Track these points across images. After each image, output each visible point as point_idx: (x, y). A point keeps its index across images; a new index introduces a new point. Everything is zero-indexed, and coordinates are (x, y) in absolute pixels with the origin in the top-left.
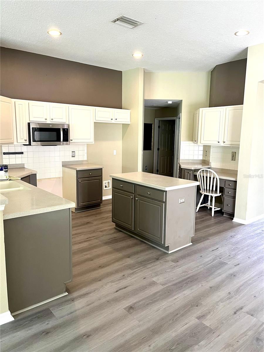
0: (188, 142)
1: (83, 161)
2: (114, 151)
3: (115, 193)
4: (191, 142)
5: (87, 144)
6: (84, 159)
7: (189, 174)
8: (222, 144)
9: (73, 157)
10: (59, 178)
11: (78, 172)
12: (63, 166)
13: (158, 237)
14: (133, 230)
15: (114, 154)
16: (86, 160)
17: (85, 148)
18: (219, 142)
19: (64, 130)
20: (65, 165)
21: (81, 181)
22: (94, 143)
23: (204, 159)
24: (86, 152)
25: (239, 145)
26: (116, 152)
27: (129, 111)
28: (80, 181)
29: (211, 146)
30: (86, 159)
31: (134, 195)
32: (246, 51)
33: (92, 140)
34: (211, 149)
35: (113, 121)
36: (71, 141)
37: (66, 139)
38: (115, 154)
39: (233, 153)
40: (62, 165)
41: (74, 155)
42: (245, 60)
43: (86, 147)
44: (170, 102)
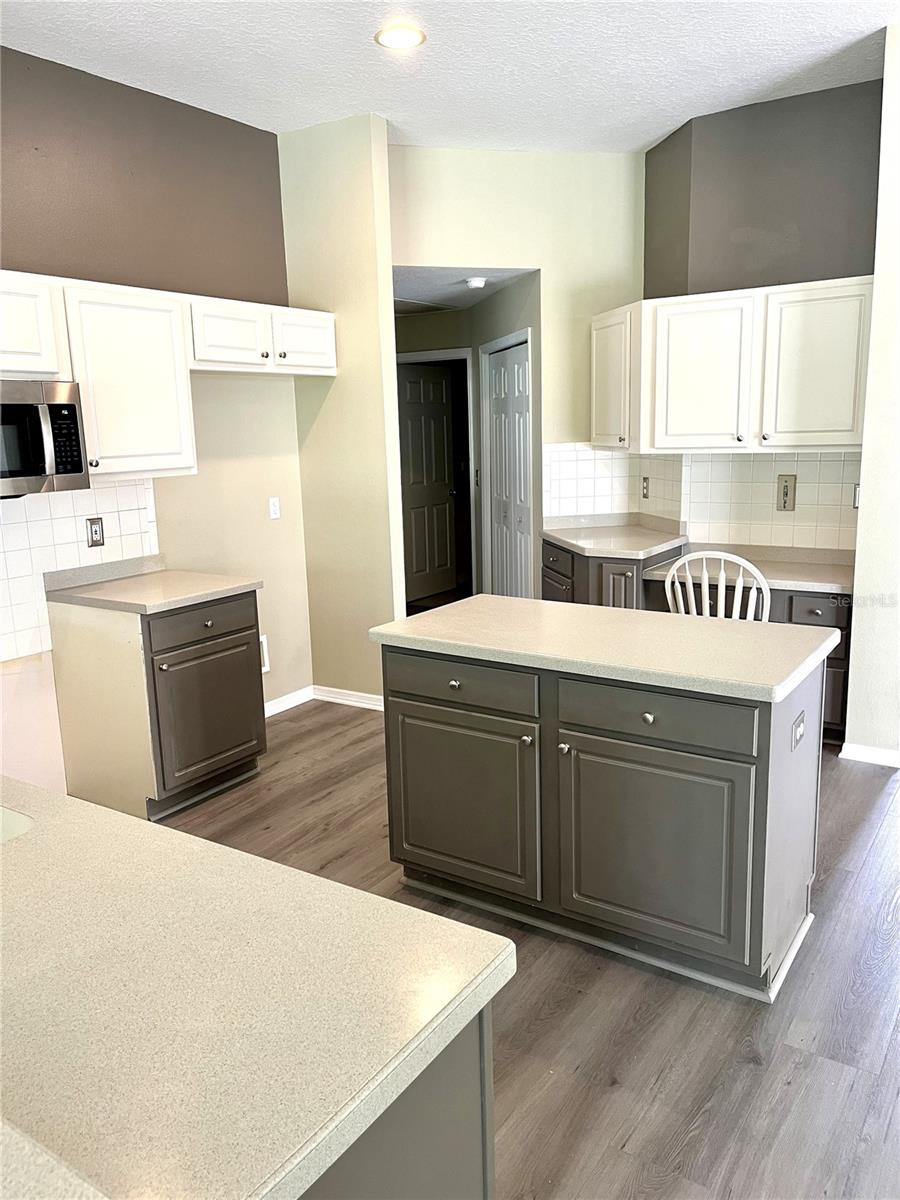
0: (571, 446)
1: (141, 560)
2: (272, 500)
3: (408, 720)
4: (581, 446)
5: (154, 479)
6: (147, 553)
7: (623, 578)
8: (752, 446)
9: (95, 544)
10: (39, 656)
11: (149, 621)
12: (51, 595)
13: (720, 936)
14: (539, 899)
15: (273, 516)
16: (155, 556)
17: (148, 498)
18: (739, 440)
19: (55, 410)
20: (62, 590)
21: (169, 666)
22: (194, 471)
23: (636, 510)
24: (152, 517)
25: (861, 445)
26: (277, 504)
27: (330, 317)
28: (164, 667)
29: (682, 455)
30: (156, 551)
31: (536, 726)
32: (876, 42)
33: (188, 458)
34: (685, 470)
35: (271, 366)
36: (92, 470)
37: (72, 461)
38: (275, 512)
39: (786, 478)
40: (47, 593)
41: (97, 537)
42: (875, 88)
43: (152, 490)
44: (478, 283)
